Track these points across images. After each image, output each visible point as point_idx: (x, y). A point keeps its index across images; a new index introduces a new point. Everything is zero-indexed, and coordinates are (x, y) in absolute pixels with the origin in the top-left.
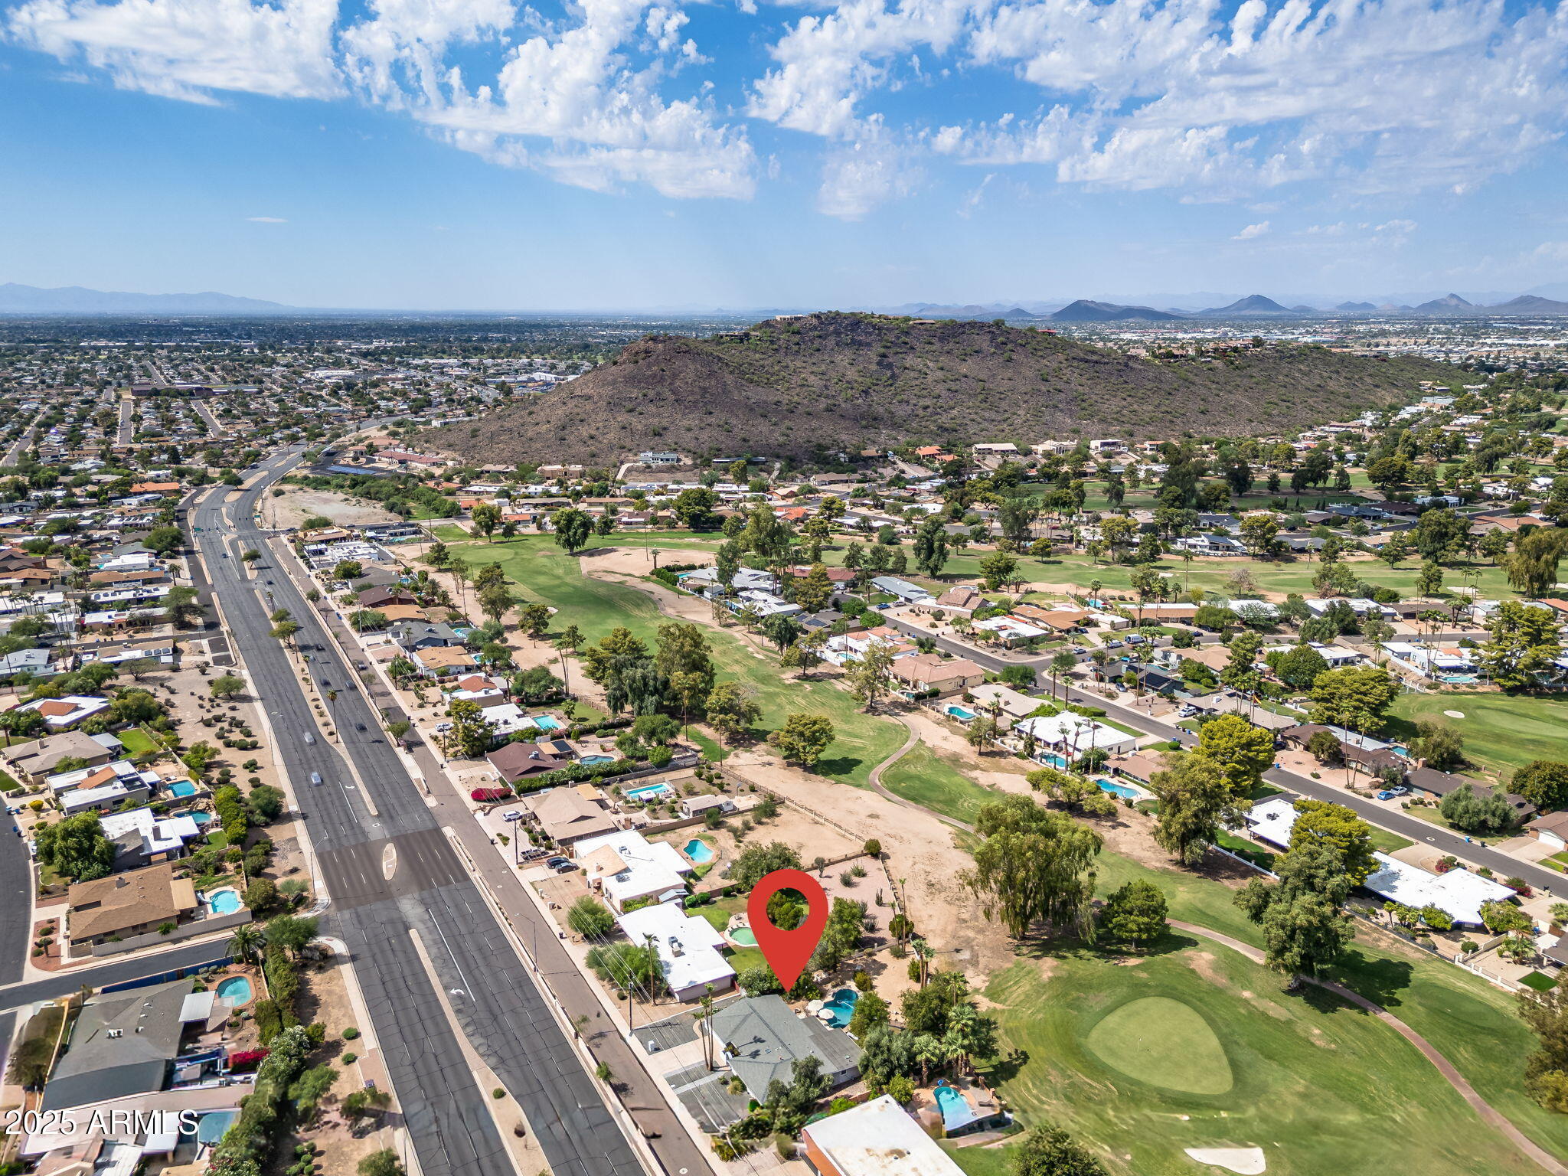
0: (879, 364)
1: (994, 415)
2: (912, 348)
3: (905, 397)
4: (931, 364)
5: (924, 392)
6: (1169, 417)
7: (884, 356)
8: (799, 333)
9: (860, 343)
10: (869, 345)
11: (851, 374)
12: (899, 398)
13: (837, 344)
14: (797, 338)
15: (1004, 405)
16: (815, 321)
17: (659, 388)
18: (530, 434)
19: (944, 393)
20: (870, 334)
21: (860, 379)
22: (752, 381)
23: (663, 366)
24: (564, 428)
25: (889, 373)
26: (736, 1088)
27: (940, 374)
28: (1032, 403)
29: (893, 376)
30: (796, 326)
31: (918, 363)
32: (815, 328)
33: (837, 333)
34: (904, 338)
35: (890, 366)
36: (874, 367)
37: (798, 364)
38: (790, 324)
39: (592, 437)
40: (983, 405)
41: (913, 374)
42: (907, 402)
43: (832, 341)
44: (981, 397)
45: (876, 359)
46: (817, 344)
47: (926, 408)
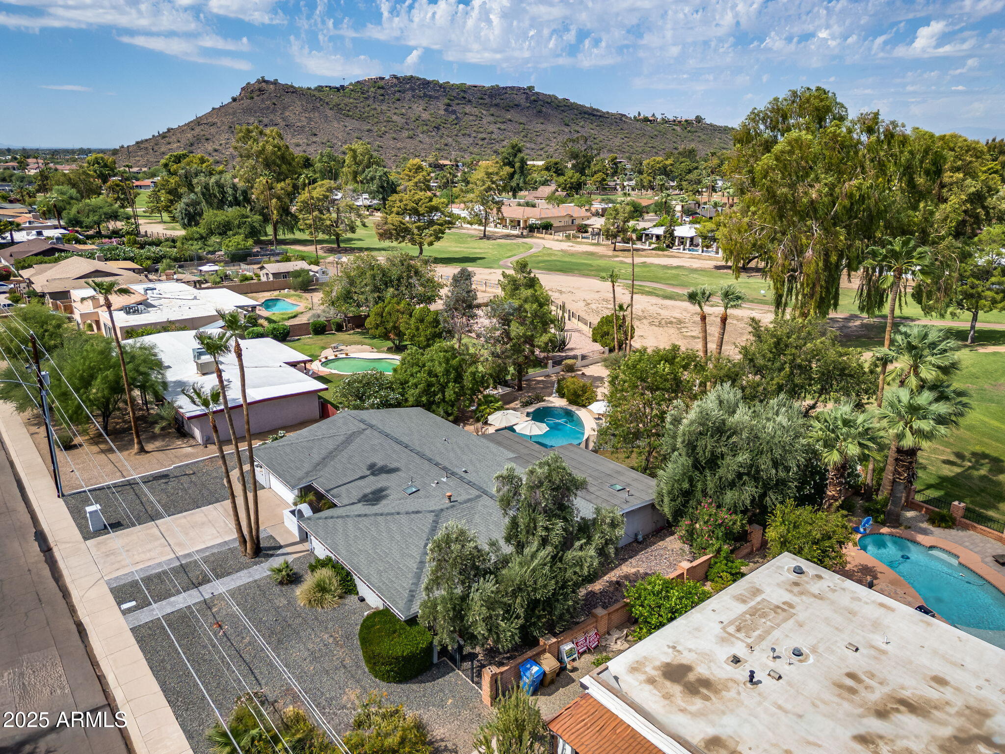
0: (446, 110)
1: (533, 146)
2: (470, 101)
3: (468, 132)
4: (484, 112)
5: (481, 130)
6: (655, 150)
7: (449, 105)
8: (383, 88)
9: (430, 97)
10: (437, 98)
11: (425, 116)
12: (462, 132)
13: (413, 97)
14: (381, 91)
15: (540, 139)
16: (395, 80)
17: (272, 116)
18: (162, 150)
19: (496, 130)
20: (438, 91)
21: (432, 119)
22: (348, 116)
23: (274, 101)
24: (192, 145)
25: (454, 117)
26: (322, 588)
27: (492, 119)
28: (560, 138)
29: (457, 118)
30: (381, 83)
31: (475, 111)
32: (396, 85)
33: (413, 90)
34: (462, 94)
35: (454, 112)
36: (442, 112)
37: (384, 108)
38: (375, 82)
39: (216, 150)
40: (525, 139)
41: (471, 118)
42: (469, 136)
43: (409, 95)
44: (523, 134)
45: (443, 107)
46: (397, 95)
47: (484, 139)
